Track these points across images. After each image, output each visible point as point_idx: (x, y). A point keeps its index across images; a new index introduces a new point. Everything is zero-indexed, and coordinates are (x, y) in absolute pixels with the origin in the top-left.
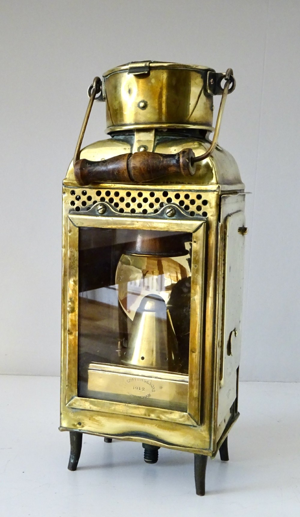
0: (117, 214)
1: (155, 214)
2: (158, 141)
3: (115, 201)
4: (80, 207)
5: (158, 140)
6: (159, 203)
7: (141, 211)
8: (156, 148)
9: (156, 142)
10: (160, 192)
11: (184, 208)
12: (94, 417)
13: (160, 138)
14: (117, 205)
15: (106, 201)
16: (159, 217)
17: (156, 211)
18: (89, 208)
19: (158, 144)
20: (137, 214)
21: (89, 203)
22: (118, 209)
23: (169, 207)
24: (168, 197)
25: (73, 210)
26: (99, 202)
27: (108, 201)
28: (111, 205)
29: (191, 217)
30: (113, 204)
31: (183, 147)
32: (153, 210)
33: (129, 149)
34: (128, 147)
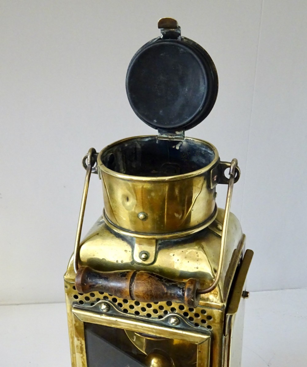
0: (122, 314)
1: (159, 320)
2: (160, 246)
3: (118, 302)
4: (84, 301)
5: (160, 244)
6: (163, 310)
7: (146, 315)
8: (158, 253)
9: (158, 247)
11: (188, 319)
13: (162, 242)
14: (120, 305)
15: (109, 300)
16: (164, 323)
17: (160, 317)
18: (92, 304)
19: (160, 249)
20: (141, 316)
21: (92, 299)
22: (122, 308)
23: (174, 316)
24: (172, 306)
25: (76, 303)
26: (102, 300)
27: (111, 300)
28: (115, 304)
29: (195, 328)
30: (116, 304)
31: (186, 257)
32: (157, 315)
33: (130, 251)
34: (129, 248)
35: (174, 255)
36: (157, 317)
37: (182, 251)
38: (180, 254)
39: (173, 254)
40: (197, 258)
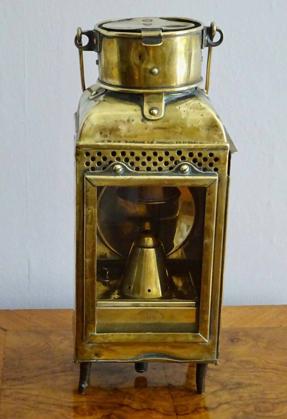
1: (169, 171)
3: (130, 161)
4: (95, 167)
6: (174, 161)
7: (157, 169)
10: (174, 151)
11: (197, 165)
12: (110, 348)
14: (132, 164)
15: (121, 161)
16: (174, 174)
17: (171, 168)
18: (105, 168)
20: (152, 171)
21: (104, 163)
22: (134, 167)
23: (183, 165)
24: (182, 155)
25: (88, 170)
27: (124, 161)
28: (127, 164)
29: (204, 172)
30: (129, 163)
31: (191, 108)
32: (168, 167)
33: (139, 110)
34: (138, 108)
35: (180, 108)
36: (168, 169)
37: (186, 104)
38: (185, 106)
39: (178, 107)
40: (201, 107)
